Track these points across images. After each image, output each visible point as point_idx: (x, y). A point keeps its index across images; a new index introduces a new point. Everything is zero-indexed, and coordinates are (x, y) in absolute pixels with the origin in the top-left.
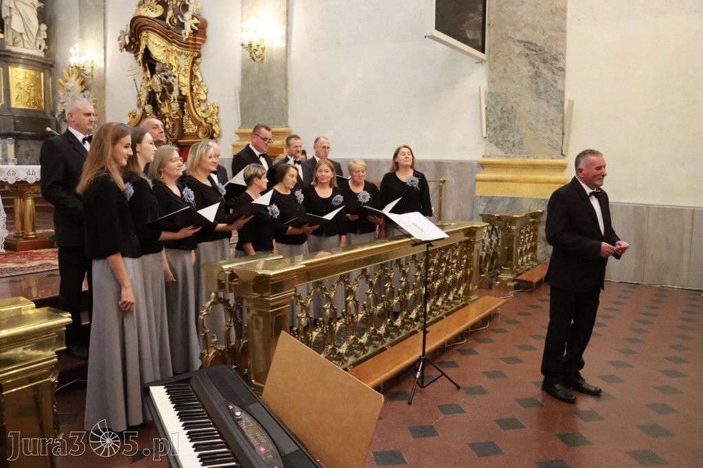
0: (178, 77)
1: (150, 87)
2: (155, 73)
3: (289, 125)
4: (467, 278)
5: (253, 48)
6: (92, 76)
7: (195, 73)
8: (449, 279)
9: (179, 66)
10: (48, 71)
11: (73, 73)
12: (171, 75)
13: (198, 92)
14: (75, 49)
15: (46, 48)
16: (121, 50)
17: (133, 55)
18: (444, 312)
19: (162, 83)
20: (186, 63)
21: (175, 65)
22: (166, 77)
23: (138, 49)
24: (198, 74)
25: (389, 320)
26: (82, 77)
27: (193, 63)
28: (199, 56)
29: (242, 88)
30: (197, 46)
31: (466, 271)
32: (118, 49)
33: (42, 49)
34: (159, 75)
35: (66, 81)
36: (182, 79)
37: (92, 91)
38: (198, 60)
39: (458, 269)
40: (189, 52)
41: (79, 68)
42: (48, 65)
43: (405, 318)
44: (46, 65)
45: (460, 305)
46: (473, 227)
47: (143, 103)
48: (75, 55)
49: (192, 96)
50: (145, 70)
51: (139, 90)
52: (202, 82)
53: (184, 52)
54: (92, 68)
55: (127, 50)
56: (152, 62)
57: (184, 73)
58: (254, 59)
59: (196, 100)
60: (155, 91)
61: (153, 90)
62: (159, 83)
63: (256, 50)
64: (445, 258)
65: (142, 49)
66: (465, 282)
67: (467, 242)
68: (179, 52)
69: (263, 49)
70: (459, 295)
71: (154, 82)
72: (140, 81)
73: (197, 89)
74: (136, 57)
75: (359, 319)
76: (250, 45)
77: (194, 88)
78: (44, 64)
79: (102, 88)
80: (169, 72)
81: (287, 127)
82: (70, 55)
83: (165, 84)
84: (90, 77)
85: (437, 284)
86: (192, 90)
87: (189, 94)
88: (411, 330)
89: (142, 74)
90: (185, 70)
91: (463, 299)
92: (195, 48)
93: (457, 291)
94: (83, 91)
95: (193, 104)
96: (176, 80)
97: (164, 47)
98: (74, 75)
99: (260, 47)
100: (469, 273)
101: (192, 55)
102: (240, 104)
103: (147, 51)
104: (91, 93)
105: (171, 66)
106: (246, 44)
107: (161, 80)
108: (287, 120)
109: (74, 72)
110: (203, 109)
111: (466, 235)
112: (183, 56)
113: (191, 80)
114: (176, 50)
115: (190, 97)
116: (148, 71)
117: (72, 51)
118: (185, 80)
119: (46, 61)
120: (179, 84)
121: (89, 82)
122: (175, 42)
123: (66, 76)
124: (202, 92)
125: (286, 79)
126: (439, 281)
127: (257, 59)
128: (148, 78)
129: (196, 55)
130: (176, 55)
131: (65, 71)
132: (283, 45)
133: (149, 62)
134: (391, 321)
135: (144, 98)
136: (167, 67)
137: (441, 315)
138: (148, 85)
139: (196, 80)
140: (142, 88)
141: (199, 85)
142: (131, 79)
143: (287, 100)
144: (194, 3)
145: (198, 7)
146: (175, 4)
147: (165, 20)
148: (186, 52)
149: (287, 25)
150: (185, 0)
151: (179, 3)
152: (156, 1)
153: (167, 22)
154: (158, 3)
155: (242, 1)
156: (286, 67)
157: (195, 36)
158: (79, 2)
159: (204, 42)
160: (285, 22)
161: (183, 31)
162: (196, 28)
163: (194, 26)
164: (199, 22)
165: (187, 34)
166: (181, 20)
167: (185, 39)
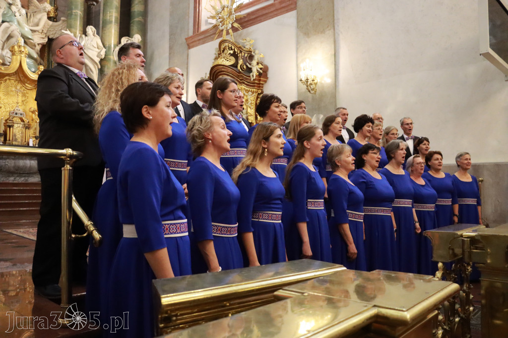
5: (309, 83)
20: (252, 98)
30: (261, 85)
36: (249, 110)
40: (255, 90)
53: (250, 90)
57: (250, 106)
58: (309, 91)
63: (311, 84)
68: (247, 90)
69: (316, 84)
76: (307, 80)
90: (251, 103)
92: (259, 87)
99: (314, 82)
101: (257, 92)
106: (304, 79)
112: (250, 93)
114: (244, 89)
118: (251, 111)
120: (246, 114)
122: (244, 83)
127: (311, 92)
129: (260, 91)
130: (245, 93)
132: (332, 80)
144: (258, 54)
145: (261, 56)
146: (243, 55)
147: (236, 67)
148: (253, 90)
149: (335, 65)
150: (251, 52)
151: (246, 55)
152: (230, 53)
153: (239, 68)
154: (231, 55)
155: (297, 49)
156: (335, 96)
157: (260, 77)
158: (169, 62)
159: (266, 82)
160: (334, 62)
161: (251, 74)
162: (261, 71)
163: (259, 70)
164: (263, 67)
165: (255, 76)
166: (249, 66)
167: (252, 80)
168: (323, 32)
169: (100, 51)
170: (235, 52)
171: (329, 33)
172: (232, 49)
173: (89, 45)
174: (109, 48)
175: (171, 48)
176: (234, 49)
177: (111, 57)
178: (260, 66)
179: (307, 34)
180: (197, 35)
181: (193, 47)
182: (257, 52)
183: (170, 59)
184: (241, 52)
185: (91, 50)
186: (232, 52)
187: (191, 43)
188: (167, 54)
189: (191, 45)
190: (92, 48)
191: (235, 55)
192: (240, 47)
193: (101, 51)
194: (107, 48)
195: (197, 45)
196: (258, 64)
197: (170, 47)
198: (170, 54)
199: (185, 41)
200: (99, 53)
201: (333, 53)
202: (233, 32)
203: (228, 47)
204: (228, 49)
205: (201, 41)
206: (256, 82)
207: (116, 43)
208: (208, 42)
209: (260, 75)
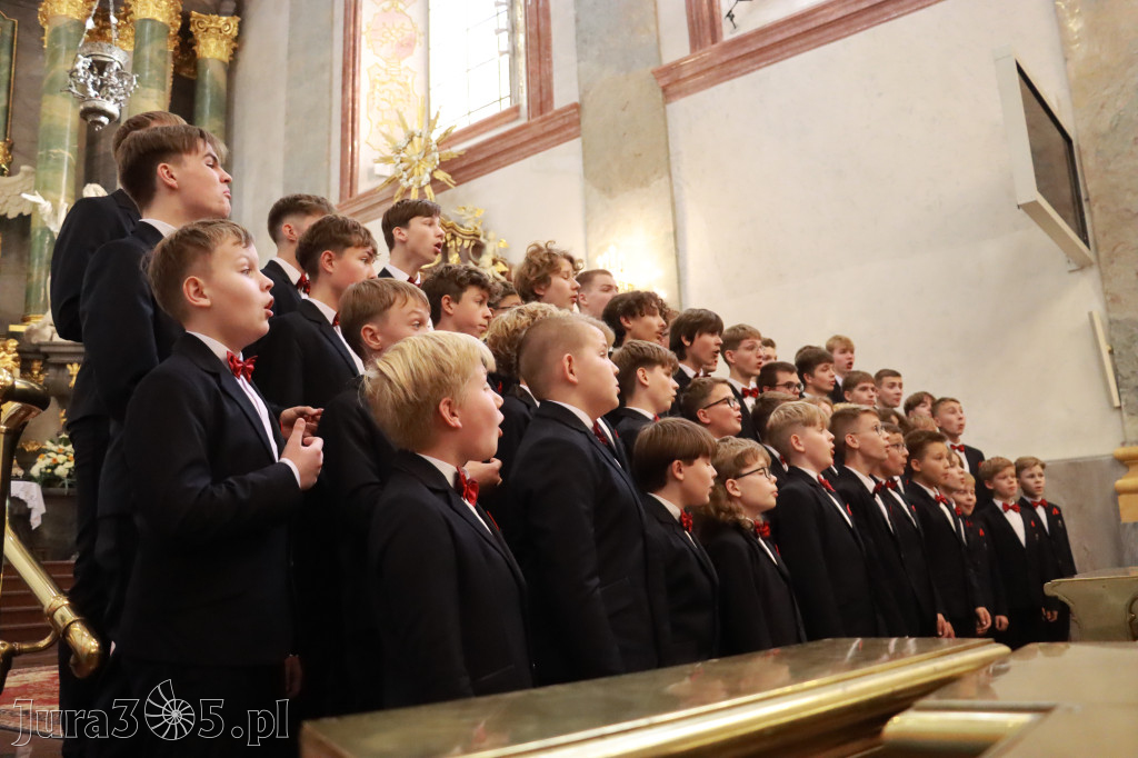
144: (494, 240)
145: (502, 245)
146: (459, 244)
149: (677, 256)
150: (478, 236)
151: (466, 244)
155: (587, 225)
160: (674, 251)
162: (504, 279)
163: (499, 276)
164: (507, 269)
168: (644, 183)
171: (659, 184)
178: (501, 267)
179: (607, 190)
180: (349, 203)
182: (491, 235)
184: (454, 237)
192: (453, 227)
196: (494, 262)
201: (671, 229)
202: (436, 193)
208: (374, 219)
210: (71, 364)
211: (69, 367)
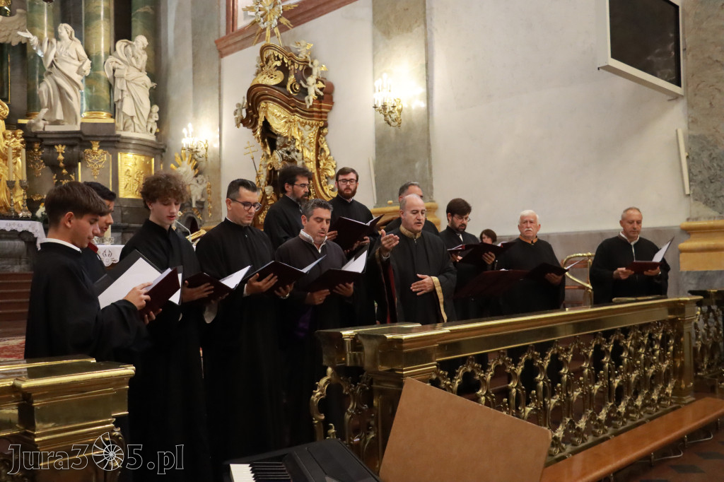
0: (302, 152)
1: (270, 165)
2: (275, 149)
3: (434, 199)
4: (676, 372)
5: (388, 111)
6: (206, 158)
7: (321, 146)
8: (651, 371)
9: (302, 138)
10: (158, 157)
11: (185, 156)
12: (293, 150)
13: (325, 167)
14: (187, 129)
15: (158, 131)
16: (238, 126)
17: (251, 130)
18: (647, 416)
19: (283, 160)
20: (311, 135)
21: (298, 138)
22: (288, 153)
23: (256, 123)
24: (325, 146)
25: (568, 420)
26: (196, 160)
27: (319, 134)
28: (326, 126)
29: (376, 160)
30: (323, 114)
31: (675, 362)
32: (234, 124)
33: (154, 132)
34: (280, 151)
35: (178, 166)
36: (307, 153)
37: (207, 175)
38: (325, 131)
39: (662, 358)
40: (314, 122)
41: (192, 149)
42: (160, 149)
43: (591, 419)
44: (158, 149)
45: (669, 408)
46: (680, 301)
47: (263, 184)
48: (188, 135)
49: (318, 173)
50: (265, 147)
51: (258, 170)
52: (330, 155)
53: (308, 122)
54: (206, 149)
55: (244, 126)
56: (272, 136)
57: (308, 146)
58: (389, 123)
59: (323, 177)
60: (276, 169)
61: (274, 169)
62: (280, 159)
63: (391, 112)
64: (642, 342)
65: (260, 123)
66: (675, 379)
67: (672, 322)
68: (303, 122)
69: (400, 111)
70: (667, 394)
71: (275, 159)
72: (259, 160)
73: (324, 164)
74: (255, 132)
75: (527, 414)
76: (384, 107)
77: (321, 164)
78: (155, 149)
79: (218, 170)
80: (292, 147)
81: (432, 201)
82: (183, 136)
83: (287, 161)
84: (204, 159)
85: (634, 375)
86: (318, 165)
87: (315, 171)
88: (601, 437)
89: (261, 152)
90: (310, 143)
91: (672, 401)
92: (321, 117)
93: (663, 389)
94: (196, 176)
95: (320, 181)
96: (299, 155)
97: (284, 117)
98: (187, 159)
99: (396, 109)
100: (679, 365)
101: (318, 125)
102: (376, 178)
103: (266, 125)
104: (205, 177)
105: (294, 139)
106: (380, 106)
107: (282, 156)
108: (432, 193)
109: (187, 155)
110: (332, 187)
111: (671, 312)
112: (308, 127)
113: (317, 154)
114: (299, 121)
115: (316, 174)
116: (268, 148)
117: (184, 131)
118: (310, 154)
119: (157, 144)
120: (303, 159)
121: (203, 165)
122: (297, 112)
123: (178, 160)
124: (330, 167)
125: (429, 144)
126: (637, 372)
127: (393, 123)
128: (268, 155)
129: (322, 124)
130: (300, 127)
131: (177, 155)
132: (423, 105)
133: (269, 137)
134: (571, 421)
135: (263, 179)
136: (289, 140)
137: (643, 419)
138: (268, 163)
139: (323, 154)
140: (262, 168)
141: (326, 159)
142: (249, 157)
143: (430, 169)
144: (318, 66)
145: (323, 69)
146: (296, 68)
147: (285, 87)
148: (311, 122)
149: (427, 81)
150: (308, 62)
151: (301, 68)
152: (276, 66)
153: (289, 89)
154: (278, 68)
155: (374, 57)
156: (428, 130)
157: (321, 102)
158: (193, 78)
159: (330, 108)
160: (425, 77)
161: (306, 98)
162: (322, 94)
163: (318, 91)
164: (324, 86)
165: (311, 101)
166: (304, 85)
167: (308, 107)
168: (409, 29)
169: (81, 64)
170: (283, 63)
171: (418, 30)
172: (279, 59)
173: (63, 55)
174: (98, 58)
175: (195, 56)
176: (283, 59)
177: (102, 73)
178: (321, 85)
179: (387, 33)
180: (232, 35)
181: (227, 54)
182: (316, 62)
183: (194, 74)
184: (293, 63)
185: (67, 62)
186: (279, 63)
187: (224, 48)
188: (190, 66)
189: (224, 51)
190: (68, 59)
191: (284, 68)
192: (291, 56)
193: (83, 63)
194: (94, 59)
195: (232, 52)
196: (317, 80)
197: (193, 54)
198: (194, 65)
199: (214, 45)
200: (80, 67)
201: (424, 62)
202: (280, 32)
203: (272, 56)
204: (273, 60)
205: (238, 45)
206: (315, 109)
207: (108, 51)
208: (247, 47)
209: (320, 98)
210: (58, 145)
211: (56, 147)
